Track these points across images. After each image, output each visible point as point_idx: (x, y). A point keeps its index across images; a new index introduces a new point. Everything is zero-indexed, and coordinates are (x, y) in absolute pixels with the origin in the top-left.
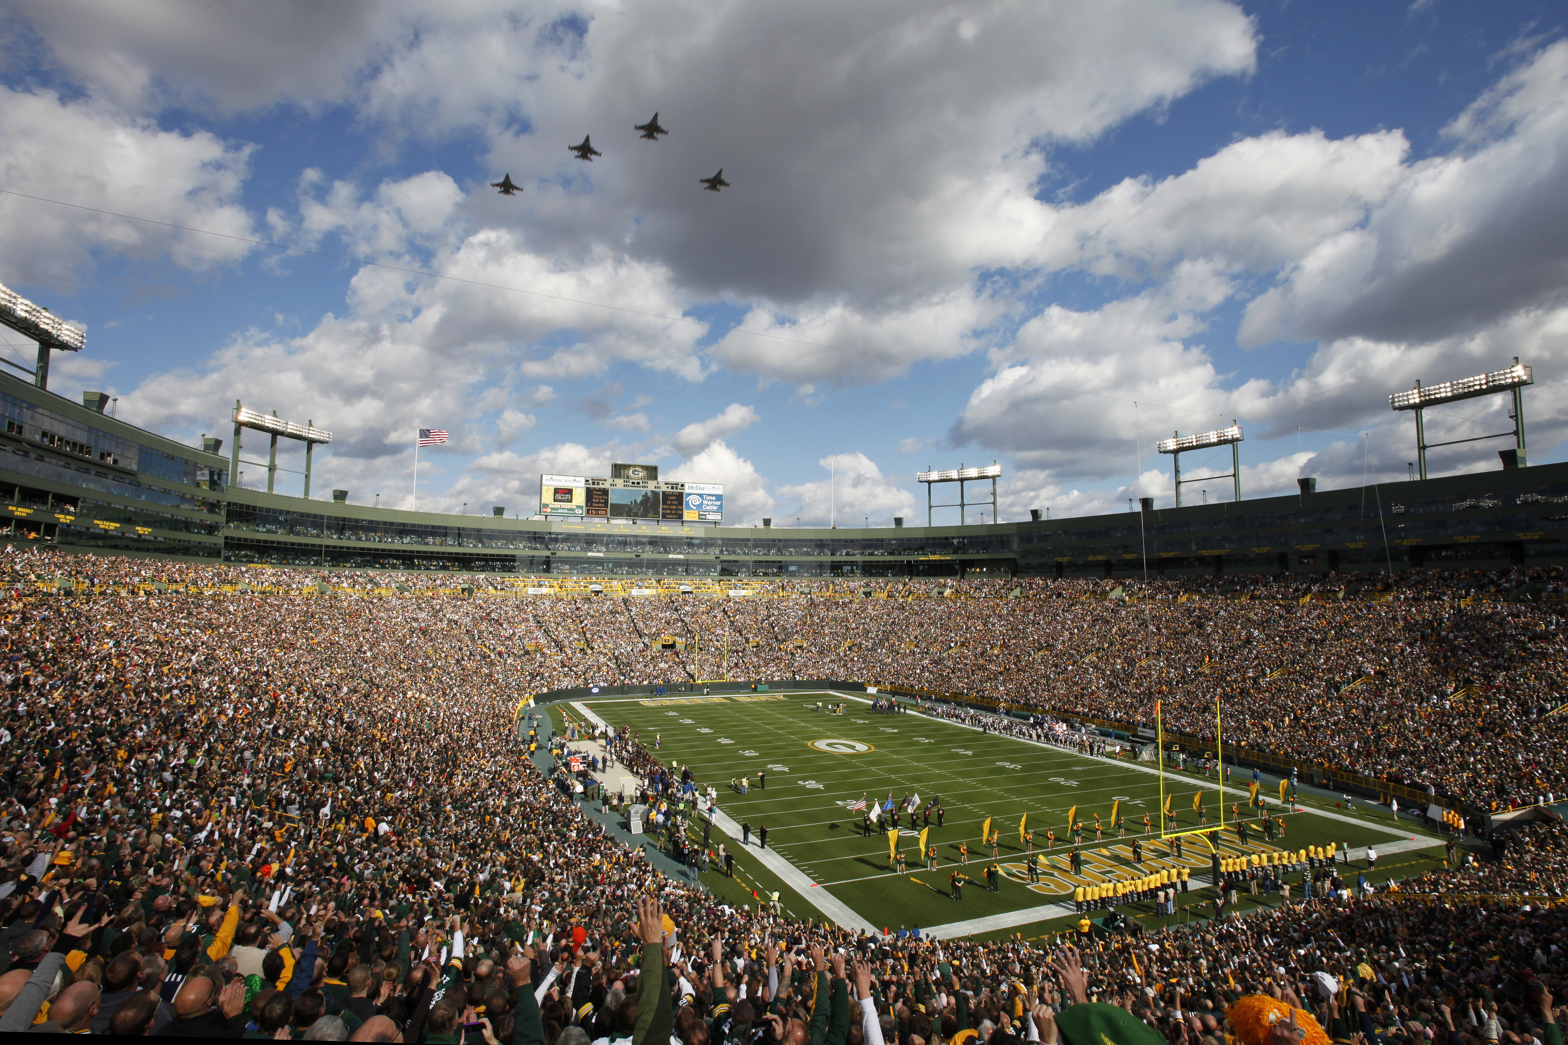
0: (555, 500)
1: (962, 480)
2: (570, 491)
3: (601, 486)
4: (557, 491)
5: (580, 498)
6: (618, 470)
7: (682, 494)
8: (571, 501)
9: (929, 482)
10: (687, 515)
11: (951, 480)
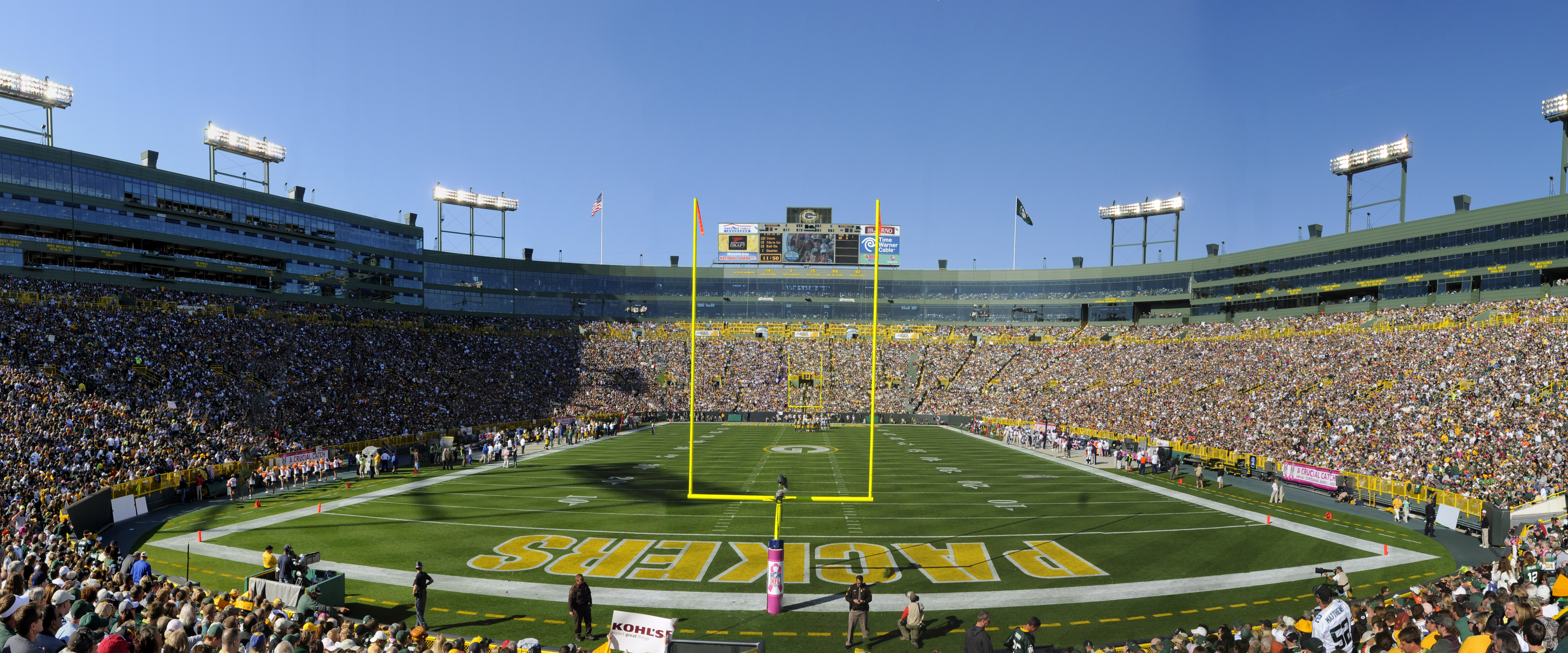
0: (730, 248)
1: (1145, 216)
2: (744, 239)
3: (774, 232)
4: (732, 239)
5: (753, 244)
6: (793, 214)
7: (856, 237)
8: (745, 248)
9: (1113, 219)
10: (863, 259)
11: (1135, 216)
